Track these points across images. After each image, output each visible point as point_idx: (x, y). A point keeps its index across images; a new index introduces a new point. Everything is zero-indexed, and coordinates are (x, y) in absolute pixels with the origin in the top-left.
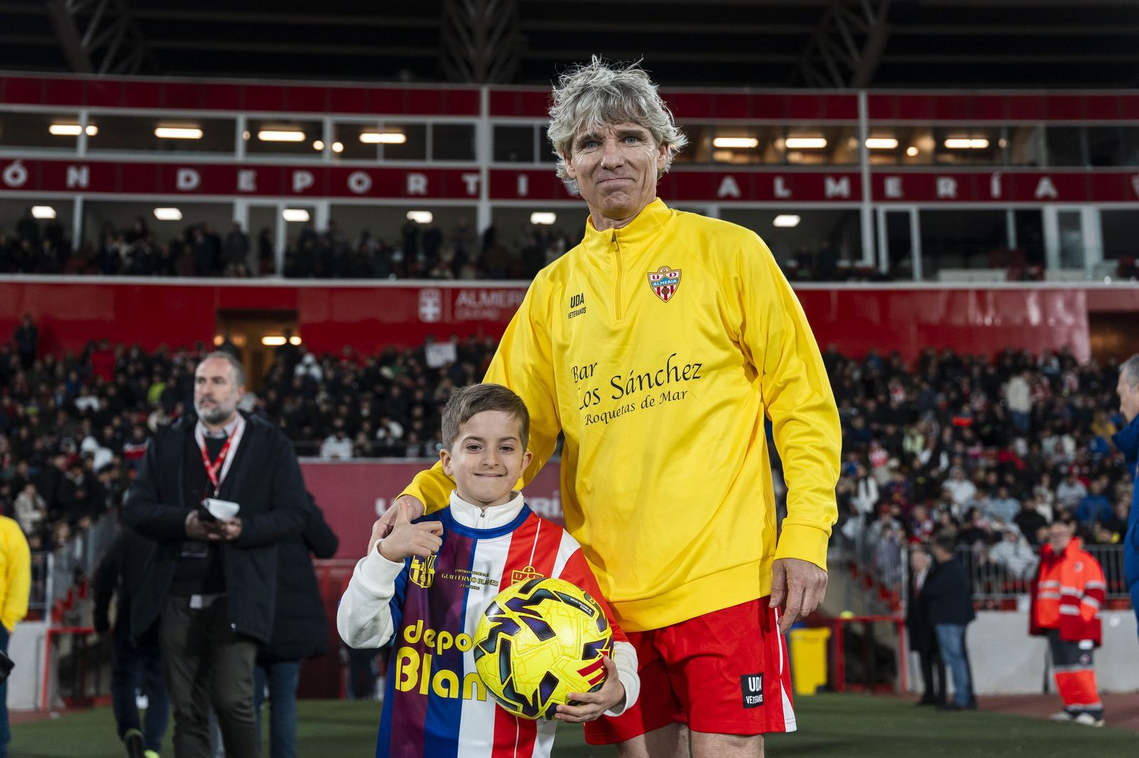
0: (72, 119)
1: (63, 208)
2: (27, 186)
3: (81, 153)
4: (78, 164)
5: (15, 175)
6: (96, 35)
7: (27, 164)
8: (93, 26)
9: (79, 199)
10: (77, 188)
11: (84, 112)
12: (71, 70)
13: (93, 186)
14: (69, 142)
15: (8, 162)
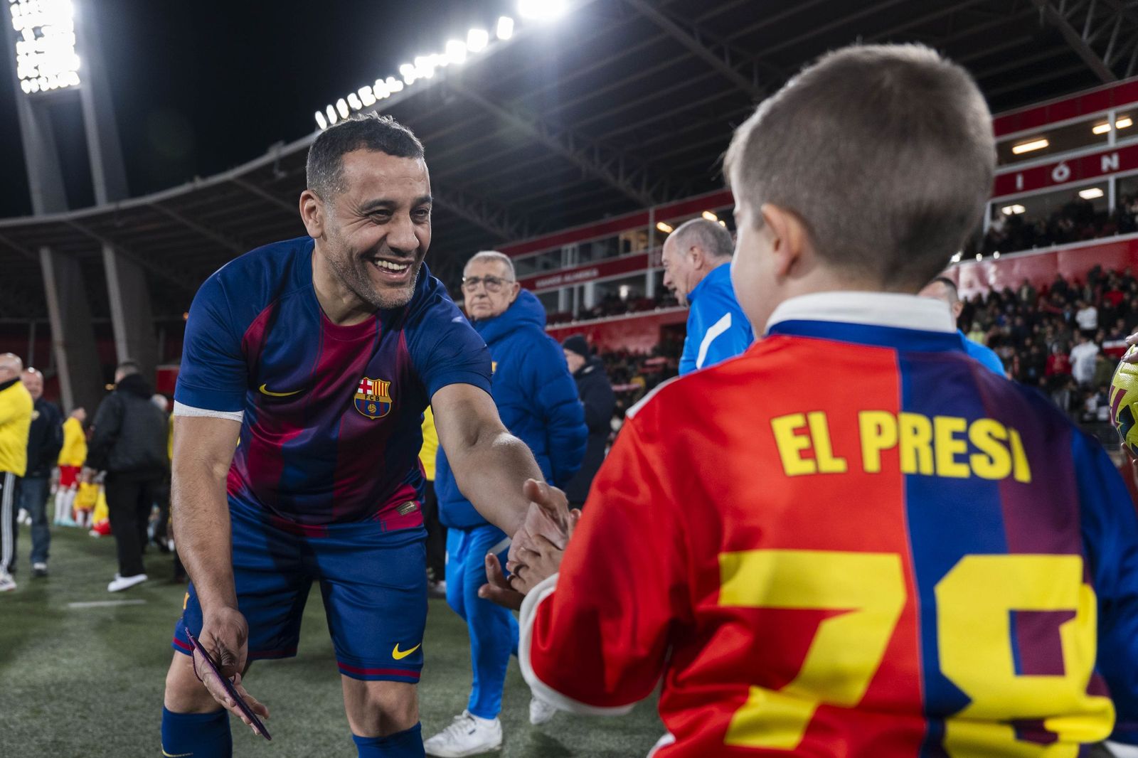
0: (1104, 119)
1: (1103, 186)
2: (1072, 178)
3: (1112, 143)
4: (1109, 154)
5: (1061, 173)
6: (1115, 51)
7: (1070, 163)
8: (1111, 46)
9: (1111, 179)
10: (1111, 171)
11: (1111, 113)
12: (1100, 82)
13: (1123, 166)
14: (1104, 137)
15: (1055, 165)
